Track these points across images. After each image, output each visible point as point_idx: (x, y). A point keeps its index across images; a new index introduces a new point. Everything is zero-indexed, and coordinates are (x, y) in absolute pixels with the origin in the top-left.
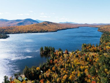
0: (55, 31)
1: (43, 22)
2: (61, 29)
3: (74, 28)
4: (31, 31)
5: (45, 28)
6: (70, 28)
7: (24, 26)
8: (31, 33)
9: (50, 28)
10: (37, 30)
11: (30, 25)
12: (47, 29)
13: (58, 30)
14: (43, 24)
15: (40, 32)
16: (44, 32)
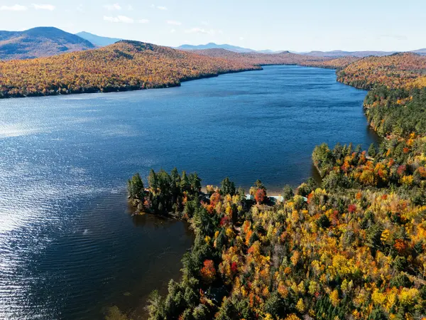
0: (170, 85)
1: (113, 43)
2: (193, 73)
3: (245, 70)
4: (65, 86)
5: (125, 71)
6: (231, 72)
7: (27, 62)
8: (64, 93)
9: (148, 72)
10: (93, 79)
11: (56, 56)
12: (137, 76)
13: (182, 80)
14: (117, 51)
15: (107, 90)
16: (123, 89)
